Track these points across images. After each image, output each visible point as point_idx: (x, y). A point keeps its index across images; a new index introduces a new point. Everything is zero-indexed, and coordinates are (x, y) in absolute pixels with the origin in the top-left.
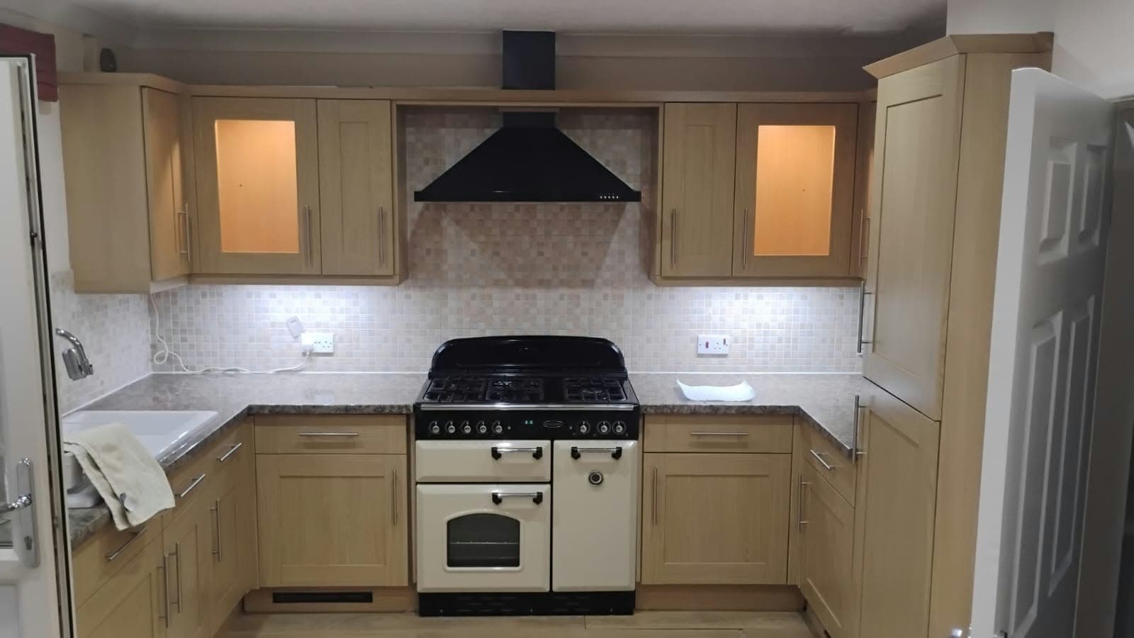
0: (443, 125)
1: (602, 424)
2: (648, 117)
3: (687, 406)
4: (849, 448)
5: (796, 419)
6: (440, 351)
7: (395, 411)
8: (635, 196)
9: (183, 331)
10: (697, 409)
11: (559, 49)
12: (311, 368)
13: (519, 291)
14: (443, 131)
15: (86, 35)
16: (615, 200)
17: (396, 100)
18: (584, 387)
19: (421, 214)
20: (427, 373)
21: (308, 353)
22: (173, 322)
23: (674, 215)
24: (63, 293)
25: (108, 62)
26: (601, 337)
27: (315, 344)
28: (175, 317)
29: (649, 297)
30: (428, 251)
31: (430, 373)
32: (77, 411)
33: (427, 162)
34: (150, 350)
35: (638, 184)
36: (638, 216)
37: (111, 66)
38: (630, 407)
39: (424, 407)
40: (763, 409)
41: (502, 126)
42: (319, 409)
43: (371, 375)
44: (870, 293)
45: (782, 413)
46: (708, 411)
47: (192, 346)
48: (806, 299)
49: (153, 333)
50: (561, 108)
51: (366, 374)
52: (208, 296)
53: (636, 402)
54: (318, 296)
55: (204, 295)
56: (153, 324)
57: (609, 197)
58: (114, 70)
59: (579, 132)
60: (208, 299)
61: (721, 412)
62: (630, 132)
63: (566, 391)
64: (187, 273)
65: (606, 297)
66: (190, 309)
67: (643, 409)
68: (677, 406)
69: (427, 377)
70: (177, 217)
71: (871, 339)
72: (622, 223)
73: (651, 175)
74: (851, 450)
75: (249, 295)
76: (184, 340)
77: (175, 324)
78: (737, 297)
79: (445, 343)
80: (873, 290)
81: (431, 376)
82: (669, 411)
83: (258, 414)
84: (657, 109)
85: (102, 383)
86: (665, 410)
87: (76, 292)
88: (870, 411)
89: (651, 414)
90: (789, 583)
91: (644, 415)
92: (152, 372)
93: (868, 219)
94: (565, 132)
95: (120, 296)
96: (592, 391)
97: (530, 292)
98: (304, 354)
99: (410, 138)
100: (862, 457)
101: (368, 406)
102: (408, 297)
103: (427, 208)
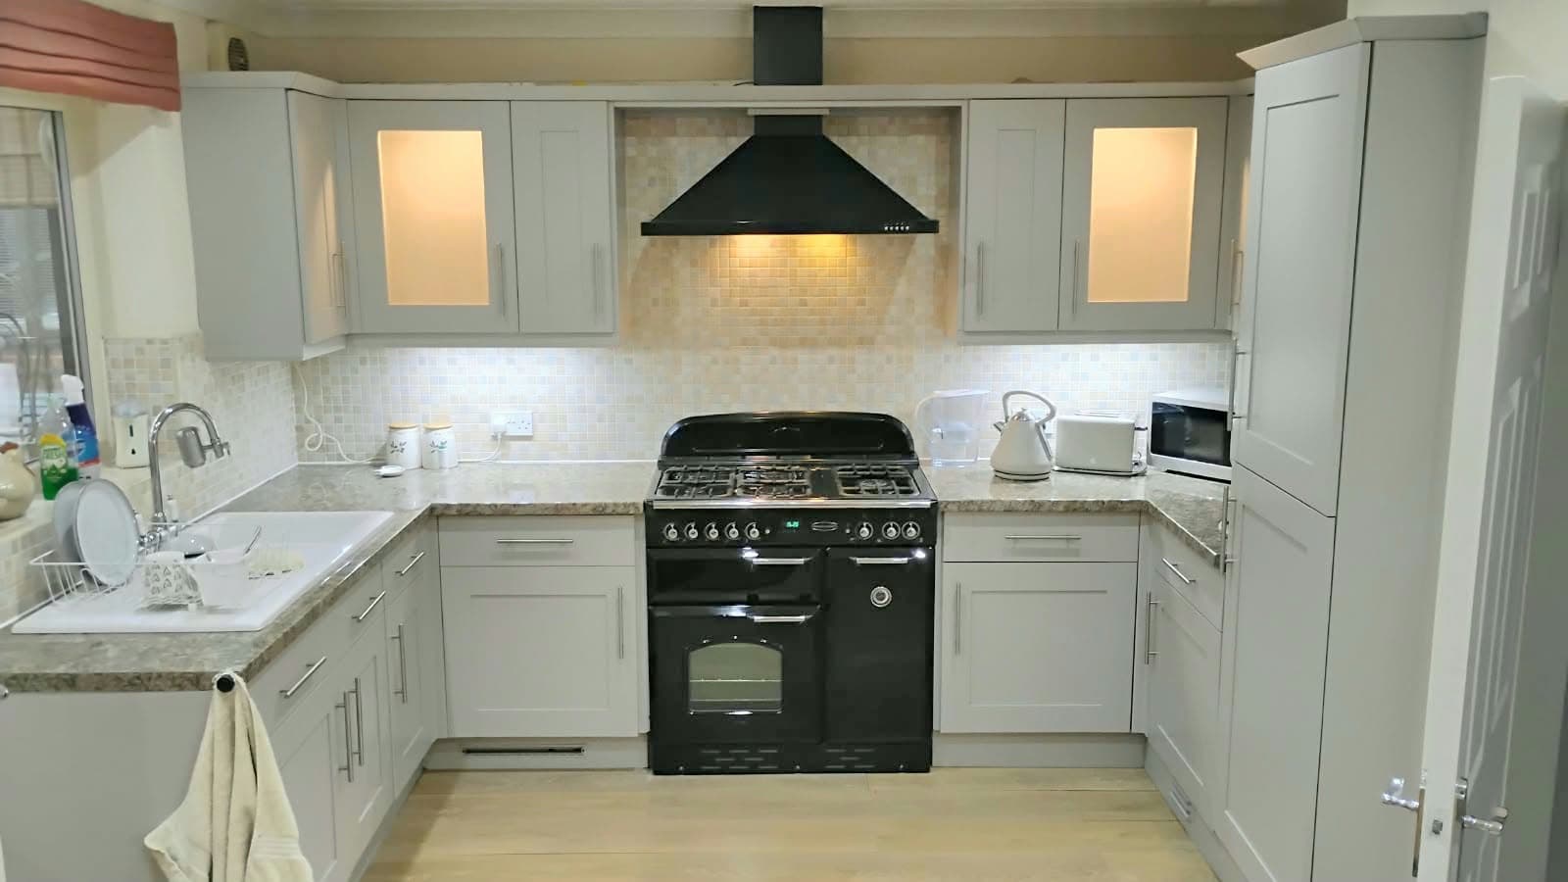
0: (674, 134)
1: (889, 526)
2: (948, 120)
3: (1001, 501)
4: (1215, 554)
5: (1143, 517)
6: (671, 433)
7: (620, 510)
8: (931, 227)
9: (337, 409)
10: (1013, 505)
11: (828, 28)
12: (504, 456)
13: (775, 352)
14: (673, 141)
15: (210, 22)
16: (904, 232)
17: (614, 101)
18: (864, 477)
19: (645, 252)
20: (656, 461)
21: (499, 437)
22: (324, 398)
23: (980, 250)
24: (193, 360)
25: (239, 57)
26: (884, 413)
27: (508, 426)
28: (326, 389)
29: (947, 359)
30: (655, 302)
31: (659, 461)
32: (213, 513)
33: (652, 181)
34: (294, 434)
35: (933, 208)
36: (932, 252)
37: (242, 61)
38: (927, 504)
39: (657, 505)
40: (1100, 504)
41: (752, 134)
42: (521, 508)
43: (582, 464)
44: (1243, 353)
45: (1125, 509)
46: (1027, 507)
47: (348, 428)
48: (1156, 359)
49: (298, 410)
50: (831, 109)
51: (575, 464)
52: (369, 362)
53: (932, 498)
54: (511, 361)
55: (363, 361)
56: (298, 400)
57: (897, 228)
58: (244, 67)
59: (854, 140)
60: (368, 366)
61: (1046, 507)
62: (921, 139)
63: (839, 485)
64: (346, 333)
65: (889, 360)
66: (345, 380)
67: (942, 506)
68: (987, 502)
69: (656, 467)
70: (331, 259)
71: (1245, 412)
72: (911, 261)
73: (951, 196)
74: (1218, 556)
75: (422, 362)
76: (338, 420)
77: (327, 399)
78: (1065, 358)
79: (679, 422)
80: (1248, 349)
81: (662, 465)
82: (976, 508)
83: (442, 515)
84: (959, 108)
85: (241, 476)
86: (972, 507)
87: (207, 359)
88: (1244, 506)
89: (951, 511)
90: (1134, 731)
91: (943, 513)
92: (298, 463)
93: (1242, 252)
94: (835, 140)
95: (260, 365)
96: (874, 483)
97: (789, 353)
98: (495, 438)
99: (631, 152)
100: (1232, 567)
101: (585, 505)
102: (629, 361)
103: (653, 245)
